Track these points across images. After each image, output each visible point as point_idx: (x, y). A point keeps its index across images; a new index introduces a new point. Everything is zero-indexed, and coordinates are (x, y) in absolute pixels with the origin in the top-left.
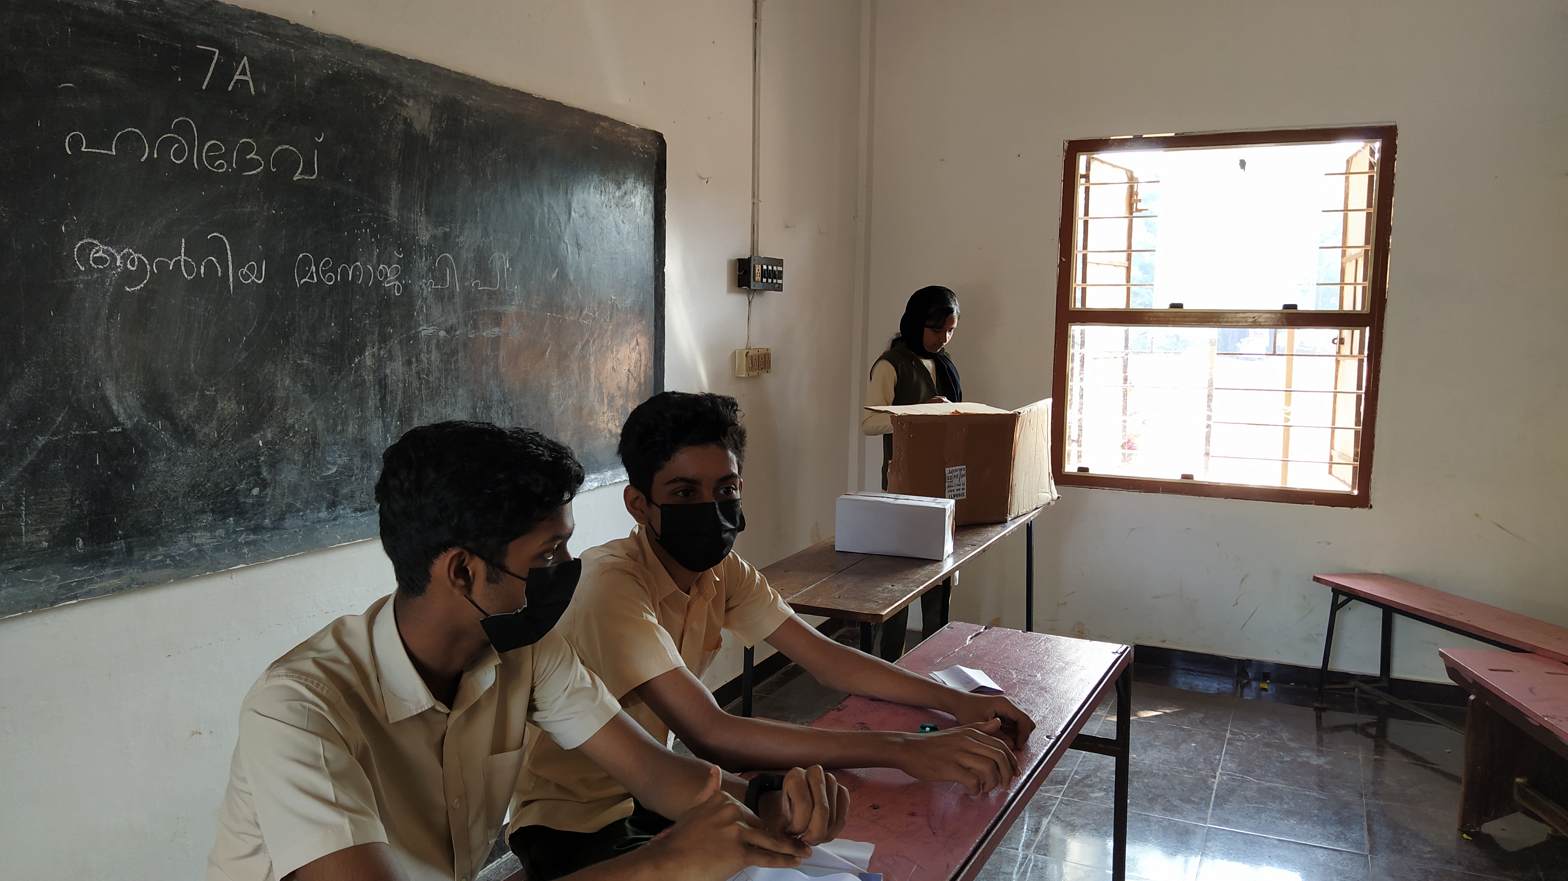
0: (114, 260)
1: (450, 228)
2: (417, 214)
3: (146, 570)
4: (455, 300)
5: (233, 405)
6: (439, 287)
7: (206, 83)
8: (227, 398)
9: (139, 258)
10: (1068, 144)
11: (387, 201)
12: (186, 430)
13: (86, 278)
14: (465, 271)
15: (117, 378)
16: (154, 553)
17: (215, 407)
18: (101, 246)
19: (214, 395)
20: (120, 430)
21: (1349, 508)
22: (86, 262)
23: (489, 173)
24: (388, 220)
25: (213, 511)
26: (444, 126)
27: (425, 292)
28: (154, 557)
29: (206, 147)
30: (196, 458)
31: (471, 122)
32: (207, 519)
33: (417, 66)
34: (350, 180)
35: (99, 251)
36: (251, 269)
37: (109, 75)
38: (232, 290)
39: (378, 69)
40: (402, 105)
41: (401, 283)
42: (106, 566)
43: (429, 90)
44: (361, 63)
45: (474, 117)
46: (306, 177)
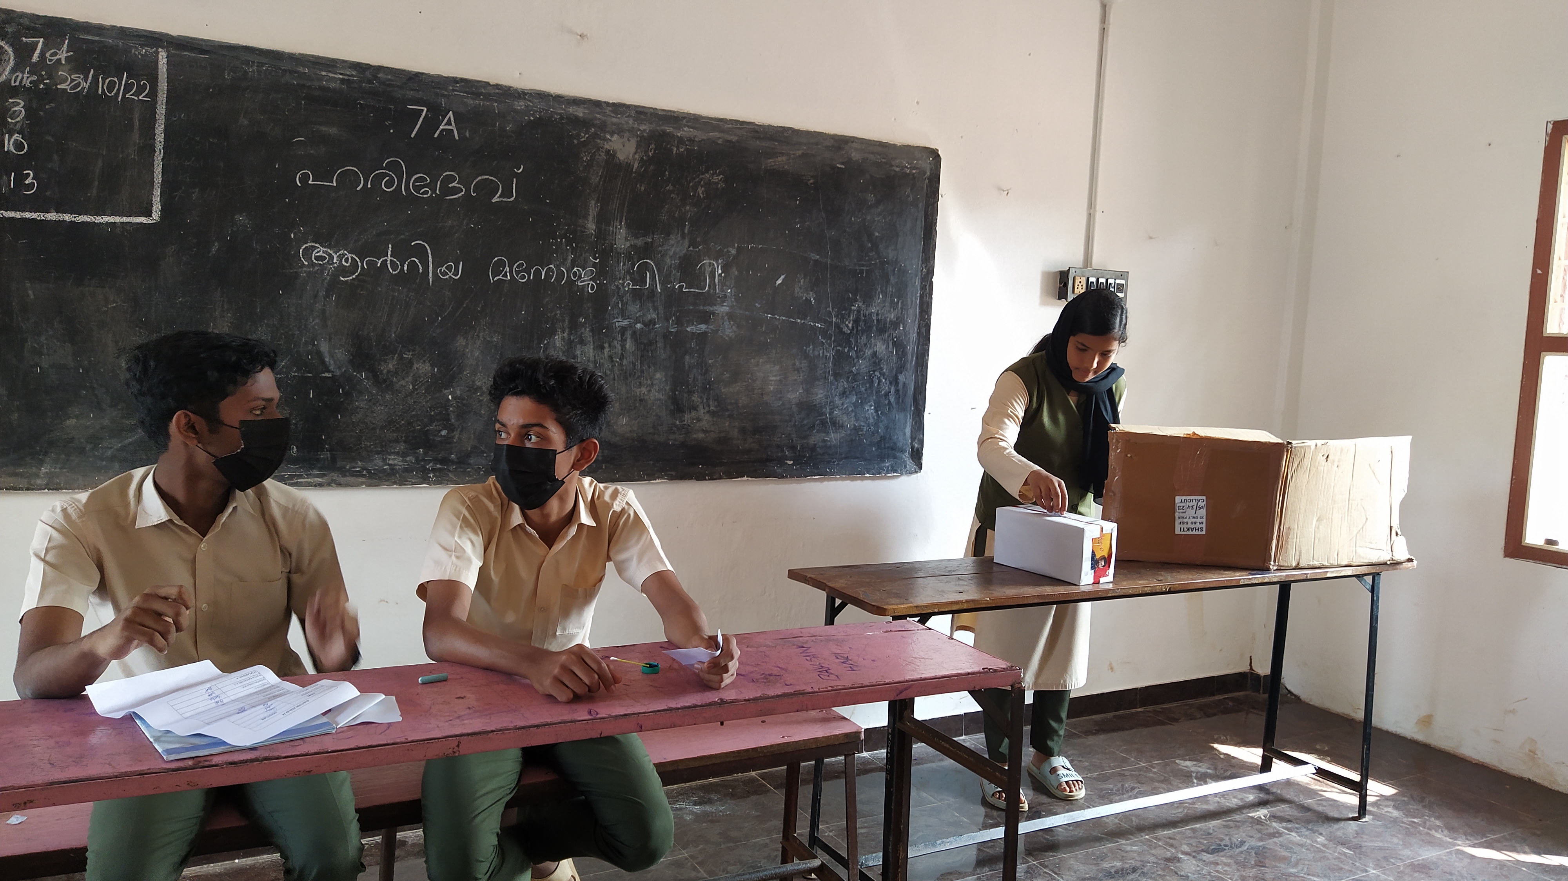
0: (332, 258)
1: (653, 239)
2: (616, 228)
3: (344, 476)
4: (655, 299)
5: (428, 368)
6: (638, 287)
7: (414, 133)
8: (422, 361)
9: (352, 257)
10: (1551, 126)
11: (585, 217)
12: (385, 381)
13: (309, 270)
14: (669, 275)
15: (330, 339)
16: (354, 465)
17: (411, 367)
18: (321, 248)
19: (411, 358)
20: (330, 375)
22: (309, 258)
24: (585, 232)
25: (405, 442)
26: (650, 154)
27: (622, 291)
28: (354, 467)
29: (413, 179)
30: (393, 402)
31: (682, 149)
32: (402, 447)
33: (619, 108)
34: (548, 201)
35: (320, 251)
36: (449, 268)
37: (333, 131)
38: (431, 283)
39: (580, 112)
40: (605, 139)
41: (596, 283)
42: (313, 468)
43: (636, 126)
44: (564, 110)
45: (686, 145)
46: (505, 200)
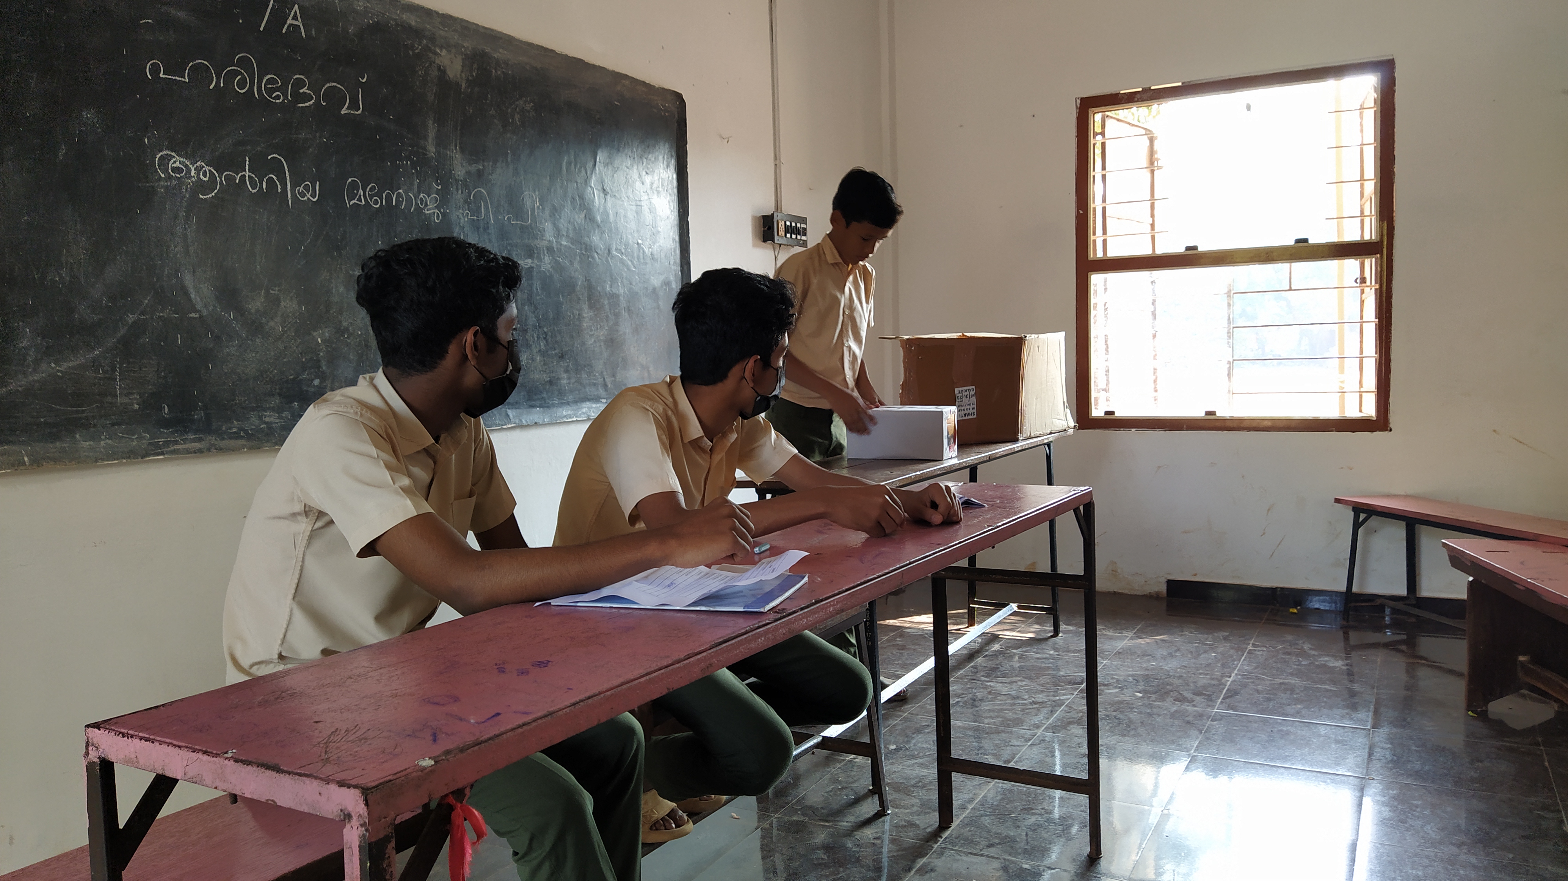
0: (189, 171)
1: (483, 166)
2: (452, 152)
3: (223, 439)
4: (490, 231)
5: (295, 306)
6: (475, 218)
7: (263, 25)
8: (289, 298)
9: (209, 170)
10: (1080, 102)
11: (425, 138)
12: (254, 322)
13: (166, 184)
14: (498, 206)
15: (194, 271)
16: (230, 425)
17: (279, 305)
18: (178, 158)
19: (278, 294)
20: (197, 316)
21: (1369, 433)
22: (166, 171)
23: (517, 119)
24: (427, 155)
25: (280, 395)
26: (474, 75)
27: (462, 221)
28: (230, 429)
29: (264, 81)
30: (264, 347)
31: (499, 73)
32: (274, 402)
33: (447, 20)
34: (391, 117)
35: (177, 161)
36: (306, 188)
37: (182, 15)
38: (290, 204)
39: (413, 21)
40: (436, 54)
41: (440, 211)
42: (188, 432)
43: (460, 42)
44: (398, 15)
45: (502, 68)
46: (352, 112)
